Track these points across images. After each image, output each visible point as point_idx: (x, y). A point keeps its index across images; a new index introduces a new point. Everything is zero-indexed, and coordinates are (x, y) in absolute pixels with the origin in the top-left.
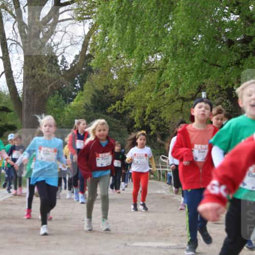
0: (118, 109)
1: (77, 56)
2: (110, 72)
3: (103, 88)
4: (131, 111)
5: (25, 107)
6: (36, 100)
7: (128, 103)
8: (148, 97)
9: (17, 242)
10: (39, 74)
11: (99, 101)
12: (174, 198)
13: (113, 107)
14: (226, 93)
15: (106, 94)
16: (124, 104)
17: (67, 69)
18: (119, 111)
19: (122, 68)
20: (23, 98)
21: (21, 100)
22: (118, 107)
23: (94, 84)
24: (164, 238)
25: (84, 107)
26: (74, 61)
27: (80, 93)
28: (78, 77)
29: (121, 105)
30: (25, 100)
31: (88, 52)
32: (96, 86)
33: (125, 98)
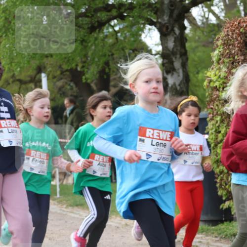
14: (70, 75)
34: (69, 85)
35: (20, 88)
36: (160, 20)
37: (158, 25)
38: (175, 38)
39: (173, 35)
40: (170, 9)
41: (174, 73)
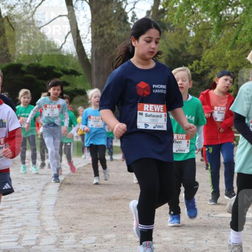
0: (196, 69)
1: (148, 12)
3: (178, 47)
4: (210, 71)
5: (94, 70)
6: (106, 62)
7: (207, 63)
8: (229, 56)
9: (95, 213)
10: (108, 33)
11: (174, 62)
13: (190, 67)
15: (181, 53)
16: (202, 63)
18: (197, 72)
19: (199, 24)
20: (92, 59)
21: (90, 61)
22: (196, 67)
23: (168, 42)
29: (199, 64)
30: (94, 62)
31: (161, 7)
32: (170, 45)
33: (203, 57)
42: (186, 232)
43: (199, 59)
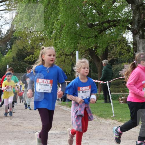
0: (31, 59)
1: (8, 31)
2: (26, 39)
3: (22, 48)
7: (37, 56)
11: (21, 55)
12: (60, 107)
13: (28, 58)
14: (89, 52)
15: (24, 51)
16: (34, 56)
17: (3, 37)
19: (33, 37)
23: (18, 46)
24: (55, 129)
25: (12, 58)
26: (7, 33)
27: (9, 50)
28: (9, 42)
29: (32, 57)
31: (14, 28)
32: (19, 47)
33: (35, 53)
34: (89, 57)
35: (65, 58)
36: (133, 27)
37: (132, 30)
38: (140, 36)
39: (139, 34)
40: (138, 22)
41: (139, 52)
42: (21, 141)
43: (33, 54)
